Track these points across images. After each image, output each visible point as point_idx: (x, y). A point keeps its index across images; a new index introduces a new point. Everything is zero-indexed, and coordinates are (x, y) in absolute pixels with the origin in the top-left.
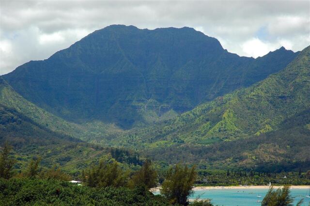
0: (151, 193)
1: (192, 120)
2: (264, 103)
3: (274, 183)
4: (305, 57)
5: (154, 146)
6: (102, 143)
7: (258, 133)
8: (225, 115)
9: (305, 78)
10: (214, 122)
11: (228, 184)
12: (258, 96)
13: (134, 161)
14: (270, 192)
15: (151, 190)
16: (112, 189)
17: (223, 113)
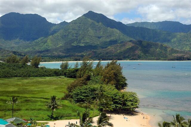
0: (27, 65)
1: (38, 42)
2: (60, 37)
3: (63, 61)
4: (71, 24)
5: (26, 50)
6: (9, 50)
7: (58, 46)
8: (48, 41)
9: (71, 30)
10: (45, 43)
11: (49, 61)
12: (58, 35)
13: (20, 55)
14: (63, 63)
15: (27, 64)
16: (14, 64)
17: (47, 40)
